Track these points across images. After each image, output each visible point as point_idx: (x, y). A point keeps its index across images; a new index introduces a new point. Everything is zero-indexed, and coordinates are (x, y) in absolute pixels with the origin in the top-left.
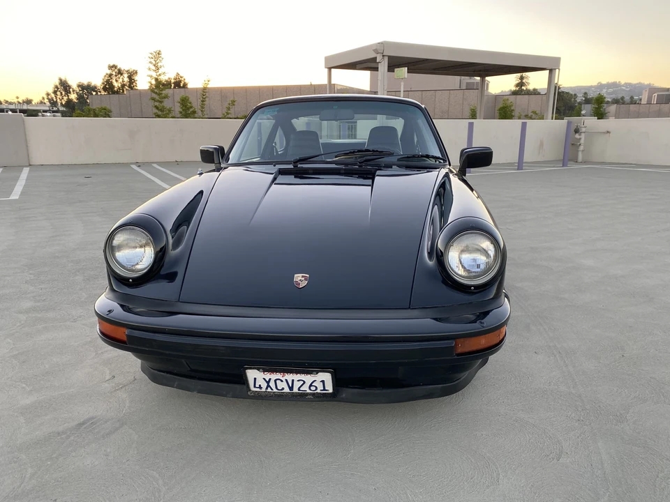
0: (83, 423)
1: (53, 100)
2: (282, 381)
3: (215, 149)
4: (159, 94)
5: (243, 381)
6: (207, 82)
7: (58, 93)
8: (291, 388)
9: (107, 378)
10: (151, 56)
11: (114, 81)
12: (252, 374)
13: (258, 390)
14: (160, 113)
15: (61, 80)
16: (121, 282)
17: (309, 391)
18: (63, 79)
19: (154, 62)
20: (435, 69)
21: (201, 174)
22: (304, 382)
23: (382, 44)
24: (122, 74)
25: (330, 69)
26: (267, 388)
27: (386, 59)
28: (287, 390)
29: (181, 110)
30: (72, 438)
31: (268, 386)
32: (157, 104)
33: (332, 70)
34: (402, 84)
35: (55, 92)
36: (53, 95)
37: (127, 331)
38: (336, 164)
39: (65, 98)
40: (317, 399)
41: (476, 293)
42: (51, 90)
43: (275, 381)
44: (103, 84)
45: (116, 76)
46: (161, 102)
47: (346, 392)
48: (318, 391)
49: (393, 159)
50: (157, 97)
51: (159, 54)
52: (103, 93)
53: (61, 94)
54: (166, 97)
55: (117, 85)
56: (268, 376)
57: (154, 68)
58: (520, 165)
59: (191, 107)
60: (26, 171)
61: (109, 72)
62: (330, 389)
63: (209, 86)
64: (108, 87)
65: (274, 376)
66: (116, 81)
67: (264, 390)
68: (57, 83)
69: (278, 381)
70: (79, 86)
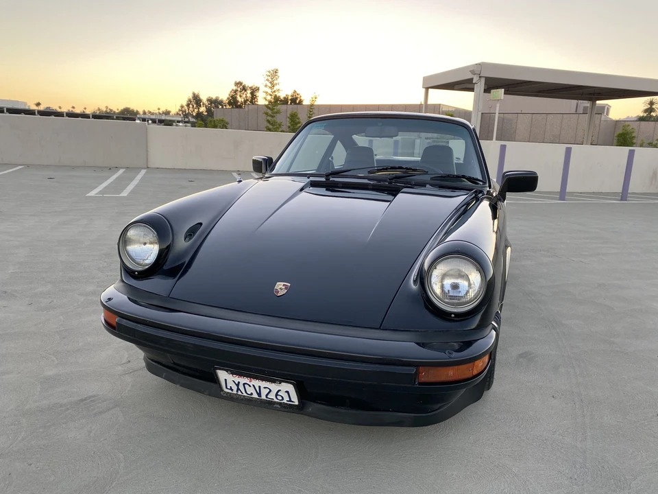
0: (85, 400)
1: (185, 112)
2: (250, 386)
3: (264, 159)
4: (272, 109)
5: (215, 380)
6: (314, 99)
7: (191, 106)
8: (259, 394)
9: (124, 361)
10: (268, 74)
11: (238, 97)
12: (223, 375)
13: (230, 391)
14: (271, 127)
15: (194, 94)
16: (130, 274)
17: (276, 400)
18: (196, 93)
19: (270, 80)
20: (540, 92)
21: (240, 181)
22: (270, 391)
23: (480, 65)
24: (246, 91)
25: (427, 89)
26: (237, 391)
27: (483, 80)
28: (255, 395)
29: (290, 125)
30: (70, 411)
31: (238, 389)
32: (269, 118)
33: (430, 90)
34: (498, 105)
35: (188, 105)
36: (186, 108)
37: (117, 319)
38: (369, 180)
39: (196, 110)
40: (284, 409)
41: (457, 321)
42: (185, 103)
43: (244, 384)
44: (228, 98)
45: (241, 92)
46: (272, 117)
47: (313, 407)
48: (285, 401)
49: (427, 178)
50: (270, 112)
51: (276, 72)
52: (228, 107)
53: (193, 106)
54: (278, 112)
55: (239, 99)
56: (237, 379)
57: (270, 85)
58: (624, 195)
59: (299, 123)
60: (143, 172)
61: (235, 88)
62: (296, 401)
63: (316, 103)
64: (233, 102)
65: (243, 380)
66: (240, 96)
67: (235, 392)
68: (191, 97)
69: (246, 385)
70: (208, 100)
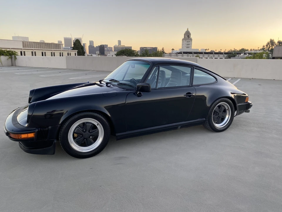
1: (265, 49)
7: (268, 46)
18: (272, 39)
35: (267, 45)
36: (266, 47)
39: (271, 48)
53: (270, 46)
68: (269, 41)
70: (278, 42)
